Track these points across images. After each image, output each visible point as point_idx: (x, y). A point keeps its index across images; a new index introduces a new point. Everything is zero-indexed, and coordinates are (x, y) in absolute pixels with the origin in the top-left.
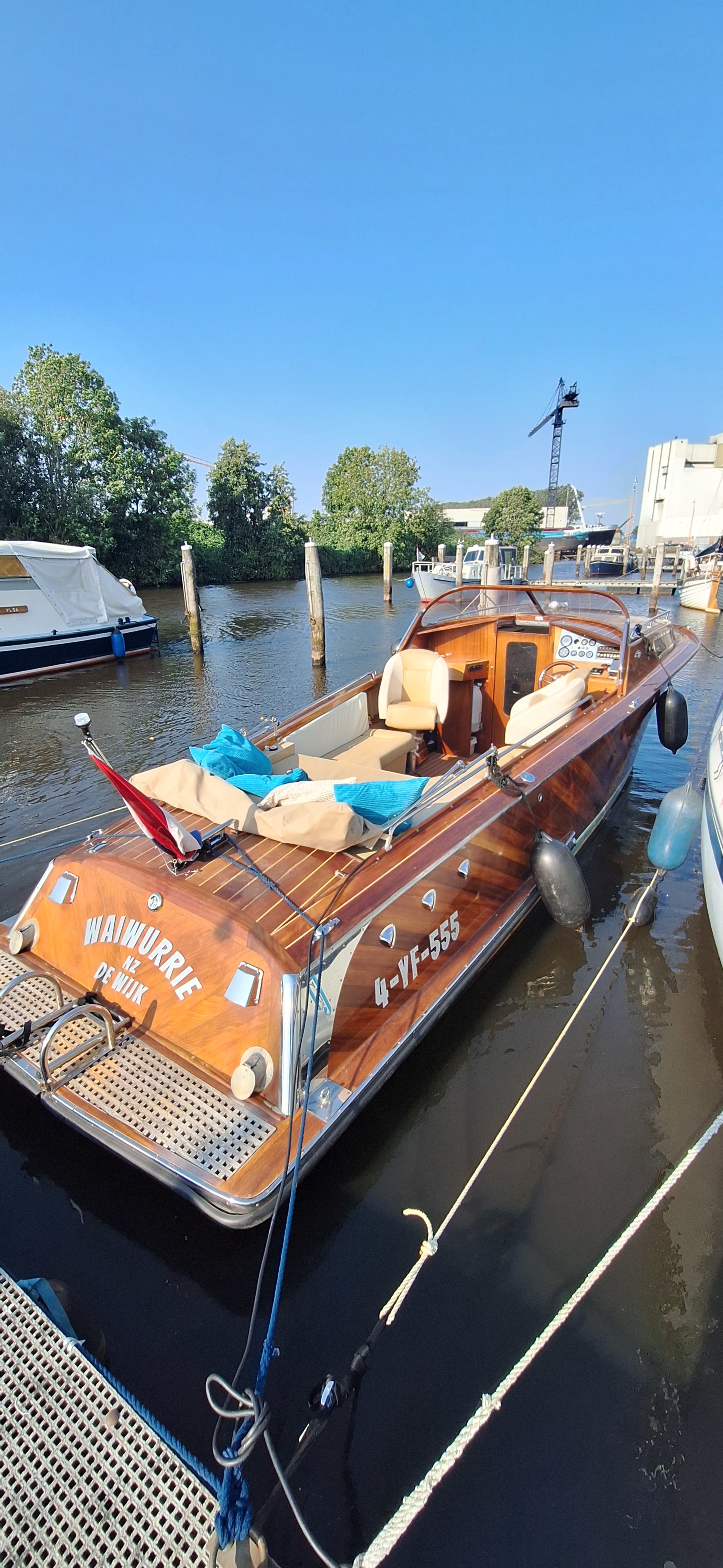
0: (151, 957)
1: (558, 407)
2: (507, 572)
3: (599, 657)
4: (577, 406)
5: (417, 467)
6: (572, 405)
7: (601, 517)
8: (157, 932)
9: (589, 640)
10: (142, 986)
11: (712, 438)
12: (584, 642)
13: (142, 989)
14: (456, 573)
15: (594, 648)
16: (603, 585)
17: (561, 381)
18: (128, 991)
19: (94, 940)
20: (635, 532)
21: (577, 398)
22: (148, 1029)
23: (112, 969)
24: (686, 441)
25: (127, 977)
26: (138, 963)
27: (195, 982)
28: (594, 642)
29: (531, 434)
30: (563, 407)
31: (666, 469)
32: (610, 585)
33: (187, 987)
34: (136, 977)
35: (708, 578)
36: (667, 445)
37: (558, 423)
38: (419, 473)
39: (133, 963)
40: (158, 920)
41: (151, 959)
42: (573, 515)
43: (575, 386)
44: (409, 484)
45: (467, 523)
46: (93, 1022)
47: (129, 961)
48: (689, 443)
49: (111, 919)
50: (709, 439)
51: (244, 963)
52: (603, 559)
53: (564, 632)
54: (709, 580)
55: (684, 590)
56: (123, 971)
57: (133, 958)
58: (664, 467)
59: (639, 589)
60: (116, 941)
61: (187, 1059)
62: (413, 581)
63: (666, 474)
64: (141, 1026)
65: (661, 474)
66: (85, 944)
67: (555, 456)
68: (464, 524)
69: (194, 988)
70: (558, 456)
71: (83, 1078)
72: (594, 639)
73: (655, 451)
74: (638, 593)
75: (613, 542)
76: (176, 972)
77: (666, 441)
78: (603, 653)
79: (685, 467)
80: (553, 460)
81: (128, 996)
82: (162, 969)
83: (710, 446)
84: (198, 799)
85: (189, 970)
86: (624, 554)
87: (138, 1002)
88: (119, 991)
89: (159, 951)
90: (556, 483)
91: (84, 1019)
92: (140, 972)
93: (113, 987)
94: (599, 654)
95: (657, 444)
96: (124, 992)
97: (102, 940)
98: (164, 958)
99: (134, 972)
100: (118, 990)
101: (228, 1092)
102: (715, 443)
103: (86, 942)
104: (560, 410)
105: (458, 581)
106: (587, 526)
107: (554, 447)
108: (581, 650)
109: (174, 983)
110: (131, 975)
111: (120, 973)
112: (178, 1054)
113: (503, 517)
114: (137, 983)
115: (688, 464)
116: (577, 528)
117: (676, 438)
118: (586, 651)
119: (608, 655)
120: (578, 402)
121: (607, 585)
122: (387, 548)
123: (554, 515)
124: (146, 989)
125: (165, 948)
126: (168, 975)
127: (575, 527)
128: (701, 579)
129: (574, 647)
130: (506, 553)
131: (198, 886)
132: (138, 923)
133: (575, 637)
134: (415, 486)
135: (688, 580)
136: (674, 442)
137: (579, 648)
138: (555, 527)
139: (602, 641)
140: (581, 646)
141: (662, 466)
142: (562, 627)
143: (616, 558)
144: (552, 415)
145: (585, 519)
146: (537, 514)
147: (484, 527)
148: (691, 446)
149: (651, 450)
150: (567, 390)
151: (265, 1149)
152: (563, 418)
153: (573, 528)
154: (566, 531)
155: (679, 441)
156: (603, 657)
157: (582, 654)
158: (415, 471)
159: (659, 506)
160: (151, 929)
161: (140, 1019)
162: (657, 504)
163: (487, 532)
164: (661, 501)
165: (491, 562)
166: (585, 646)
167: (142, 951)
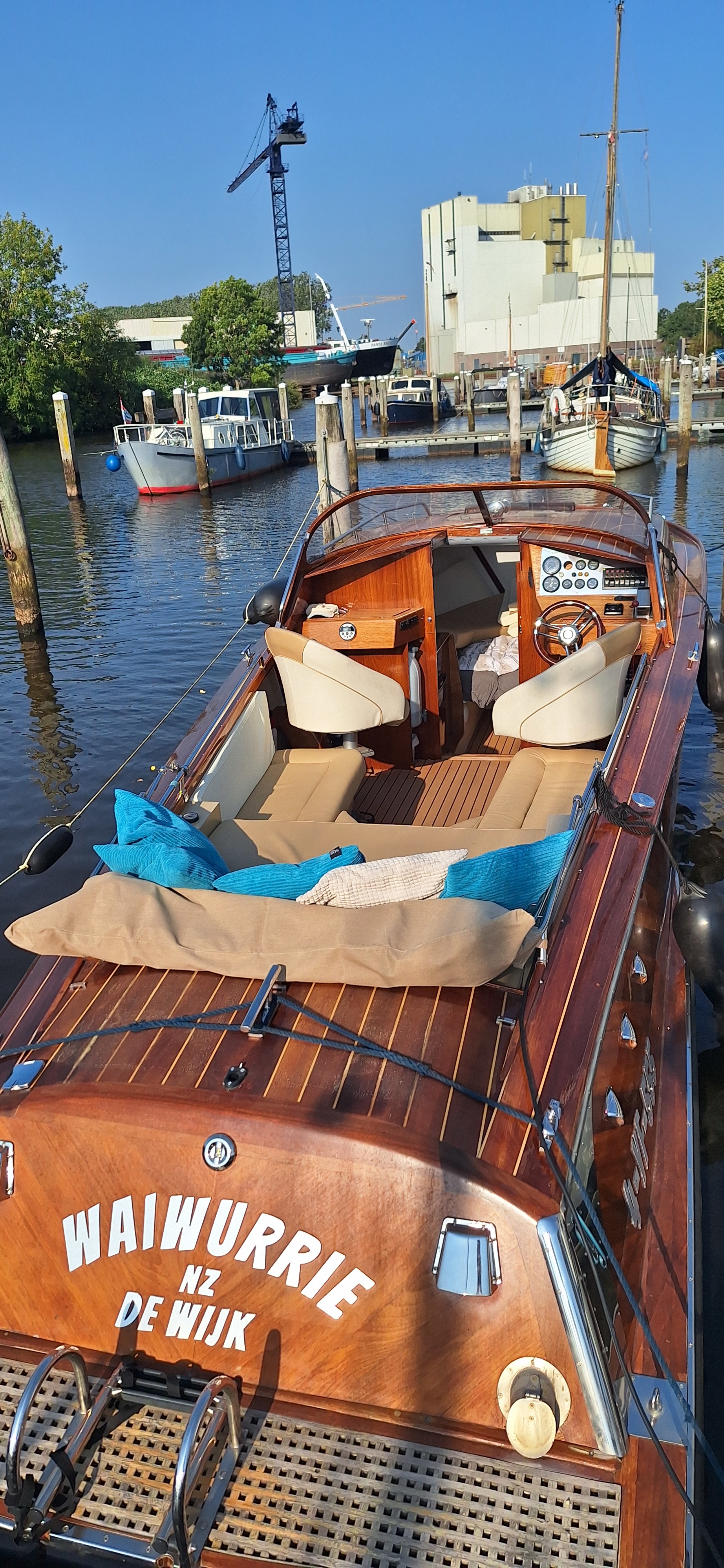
0: (242, 1256)
1: (271, 143)
2: (272, 430)
3: (609, 585)
4: (303, 143)
5: (55, 247)
6: (294, 140)
7: (368, 325)
8: (241, 1208)
9: (587, 561)
10: (237, 1314)
11: (512, 194)
12: (580, 565)
13: (240, 1323)
14: (193, 440)
15: (597, 573)
16: (421, 443)
17: (270, 98)
18: (210, 1330)
19: (93, 1254)
20: (421, 347)
21: (304, 128)
22: (275, 1390)
23: (154, 1300)
24: (474, 199)
25: (197, 1308)
26: (214, 1275)
27: (358, 1278)
28: (596, 564)
29: (232, 188)
30: (281, 143)
31: (451, 244)
32: (432, 442)
33: (344, 1291)
34: (219, 1302)
35: (589, 424)
36: (447, 205)
37: (277, 171)
38: (62, 257)
39: (202, 1279)
40: (235, 1185)
41: (244, 1259)
42: (323, 326)
43: (294, 108)
44: (47, 279)
45: (149, 342)
46: (166, 1412)
47: (191, 1277)
48: (480, 201)
49: (123, 1207)
50: (506, 195)
51: (451, 1221)
52: (400, 399)
53: (546, 553)
54: (591, 426)
55: (554, 445)
56: (188, 1299)
57: (200, 1269)
58: (448, 241)
59: (476, 445)
60: (148, 1243)
61: (389, 1420)
62: (120, 459)
63: (452, 252)
64: (258, 1388)
65: (446, 254)
66: (72, 1268)
67: (280, 225)
68: (147, 345)
69: (358, 1290)
70: (286, 226)
71: (229, 1520)
72: (595, 558)
73: (430, 216)
74: (476, 453)
75: (396, 366)
76: (308, 1272)
77: (447, 199)
78: (613, 580)
79: (480, 240)
80: (278, 233)
81: (211, 1341)
82: (276, 1271)
83: (510, 205)
84: (177, 942)
85: (337, 1259)
86: (431, 388)
87: (241, 1346)
88: (186, 1337)
89: (257, 1241)
90: (289, 270)
91: (144, 1411)
92: (225, 1289)
93: (170, 1332)
94: (607, 582)
95: (434, 204)
96: (199, 1337)
97: (113, 1250)
98: (273, 1253)
99: (210, 1293)
100: (184, 1335)
101: (507, 1453)
102: (517, 202)
103: (74, 1263)
104: (275, 149)
105: (198, 453)
106: (350, 342)
107: (277, 210)
108: (578, 577)
109: (310, 1291)
110: (203, 1301)
111: (178, 1304)
112: (366, 1416)
113: (216, 333)
114: (224, 1313)
115: (484, 235)
116: (336, 346)
117: (460, 194)
118: (586, 579)
119: (622, 582)
120: (303, 136)
121: (428, 443)
122: (58, 401)
123: (294, 324)
124: (250, 1317)
125: (269, 1232)
126: (292, 1281)
127: (332, 343)
128: (578, 426)
129: (565, 574)
130: (263, 398)
131: (297, 1104)
132: (190, 1201)
133: (564, 557)
134: (59, 281)
135: (557, 430)
136: (457, 200)
137: (574, 575)
138: (300, 344)
139: (607, 561)
140: (577, 572)
141: (445, 239)
142: (542, 544)
143: (419, 395)
144: (263, 157)
145: (345, 330)
146: (271, 326)
147: (185, 350)
148: (483, 206)
149: (425, 213)
150: (282, 114)
151: (630, 1527)
152: (284, 161)
153: (329, 347)
154: (321, 352)
155: (463, 198)
156: (614, 585)
157: (580, 585)
158: (55, 256)
159: (451, 303)
160: (225, 1205)
161: (251, 1376)
162: (447, 301)
163: (194, 360)
164: (453, 295)
165: (330, 432)
166: (583, 571)
167: (216, 1249)
